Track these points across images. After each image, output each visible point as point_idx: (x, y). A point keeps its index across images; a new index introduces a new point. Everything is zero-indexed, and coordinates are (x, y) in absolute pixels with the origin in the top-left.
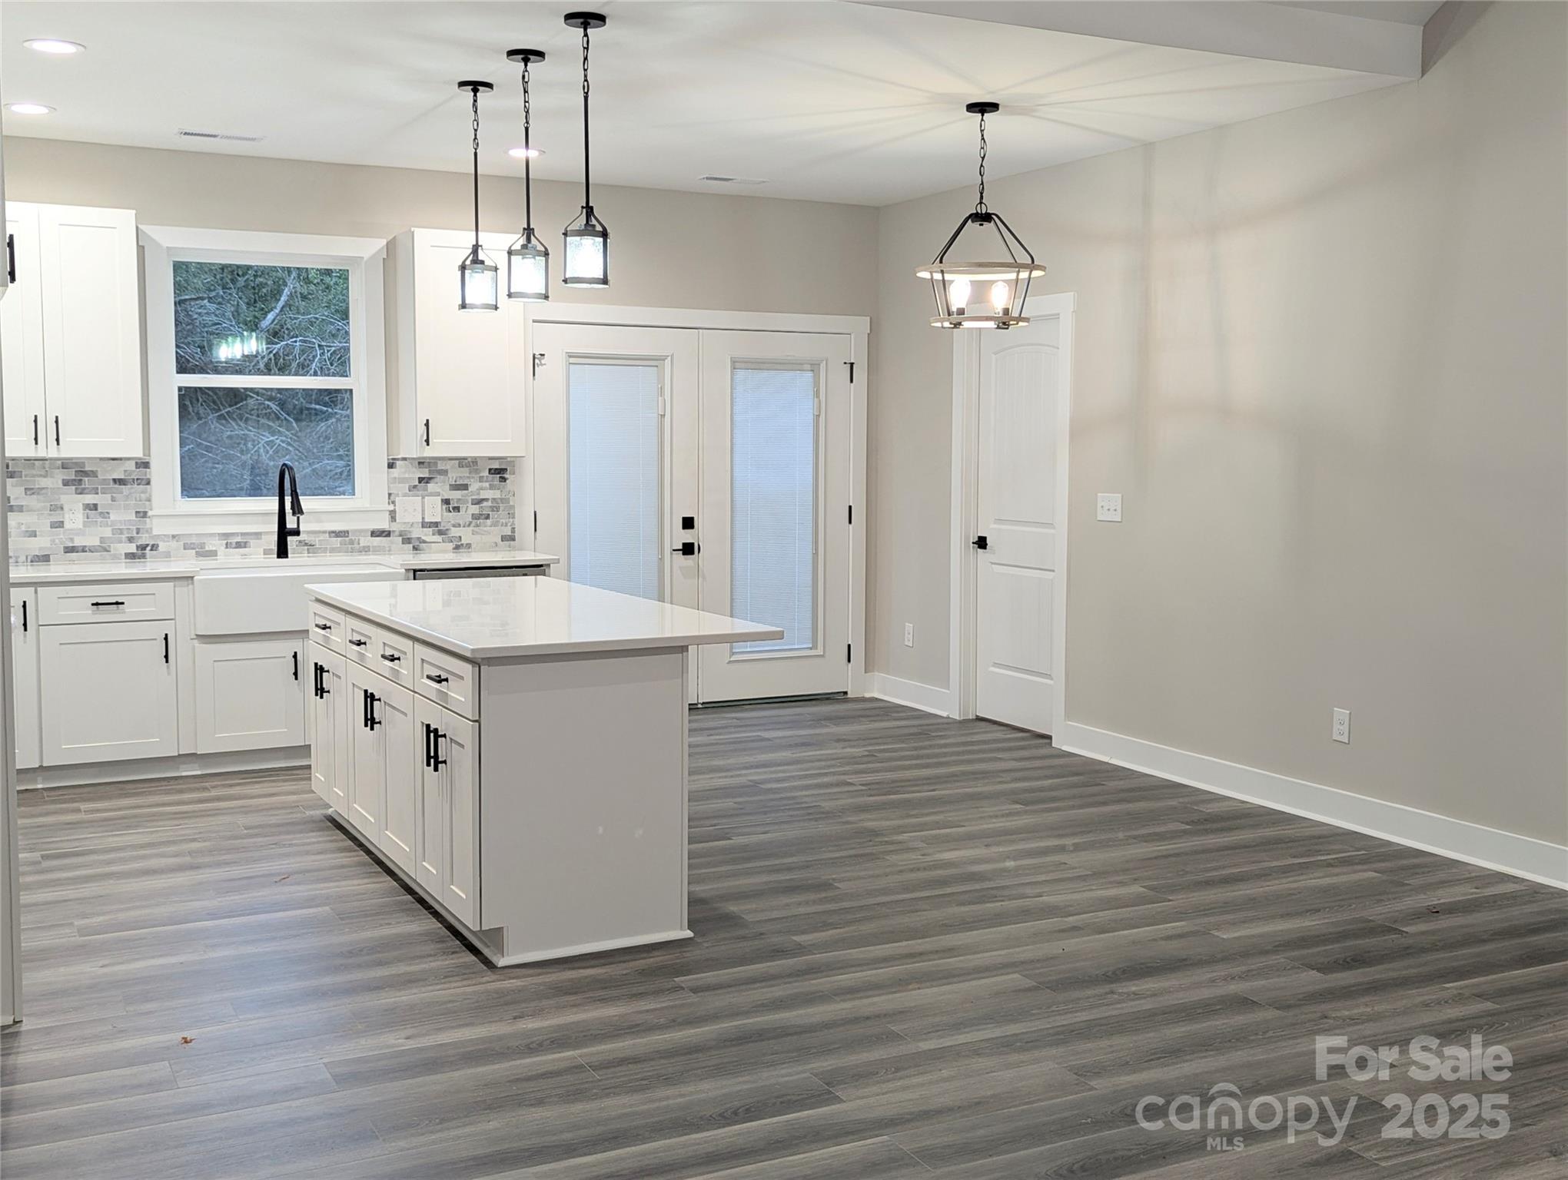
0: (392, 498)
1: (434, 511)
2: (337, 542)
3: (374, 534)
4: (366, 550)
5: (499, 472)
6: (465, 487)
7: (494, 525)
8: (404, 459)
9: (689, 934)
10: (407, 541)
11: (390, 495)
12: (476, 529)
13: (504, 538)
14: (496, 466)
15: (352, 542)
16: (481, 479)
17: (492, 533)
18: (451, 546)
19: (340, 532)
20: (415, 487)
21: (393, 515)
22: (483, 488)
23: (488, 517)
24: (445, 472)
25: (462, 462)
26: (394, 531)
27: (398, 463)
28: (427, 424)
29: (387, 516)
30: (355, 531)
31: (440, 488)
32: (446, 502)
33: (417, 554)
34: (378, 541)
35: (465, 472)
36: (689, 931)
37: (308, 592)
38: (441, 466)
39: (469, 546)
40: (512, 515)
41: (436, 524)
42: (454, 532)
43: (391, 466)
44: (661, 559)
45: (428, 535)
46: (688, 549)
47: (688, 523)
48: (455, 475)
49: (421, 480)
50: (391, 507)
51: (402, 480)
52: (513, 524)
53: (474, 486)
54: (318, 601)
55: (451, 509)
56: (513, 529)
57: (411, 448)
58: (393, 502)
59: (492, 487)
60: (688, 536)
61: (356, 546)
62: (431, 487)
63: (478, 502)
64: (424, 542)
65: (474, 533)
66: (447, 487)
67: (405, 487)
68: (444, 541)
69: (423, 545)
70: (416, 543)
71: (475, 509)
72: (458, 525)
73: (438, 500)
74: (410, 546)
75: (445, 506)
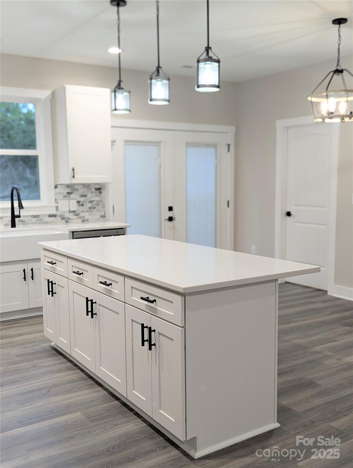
0: (57, 200)
1: (74, 206)
2: (34, 220)
3: (50, 216)
4: (46, 223)
5: (99, 189)
6: (85, 196)
7: (98, 211)
8: (61, 185)
9: (277, 425)
10: (63, 218)
11: (56, 200)
12: (91, 213)
13: (102, 217)
14: (98, 187)
15: (41, 220)
16: (92, 192)
17: (97, 214)
18: (81, 220)
19: (36, 216)
20: (66, 196)
21: (57, 208)
22: (92, 196)
23: (95, 208)
24: (77, 190)
25: (85, 185)
26: (58, 215)
27: (59, 186)
28: (73, 170)
29: (55, 209)
30: (42, 215)
31: (75, 196)
32: (78, 202)
33: (67, 224)
34: (51, 219)
35: (85, 190)
36: (277, 423)
37: (40, 246)
38: (76, 187)
39: (88, 220)
40: (104, 207)
41: (75, 211)
42: (82, 214)
43: (56, 187)
44: (160, 224)
45: (71, 216)
46: (171, 219)
47: (171, 209)
48: (82, 191)
49: (68, 193)
50: (56, 205)
51: (60, 193)
52: (105, 211)
53: (89, 195)
54: (45, 249)
55: (80, 205)
56: (105, 213)
57: (66, 179)
58: (57, 203)
59: (96, 196)
60: (170, 214)
61: (42, 221)
62: (72, 196)
63: (91, 202)
64: (70, 219)
65: (90, 215)
66: (78, 196)
67: (62, 196)
68: (78, 218)
69: (70, 220)
70: (67, 220)
71: (90, 205)
72: (83, 212)
73: (75, 202)
74: (64, 221)
75: (78, 204)
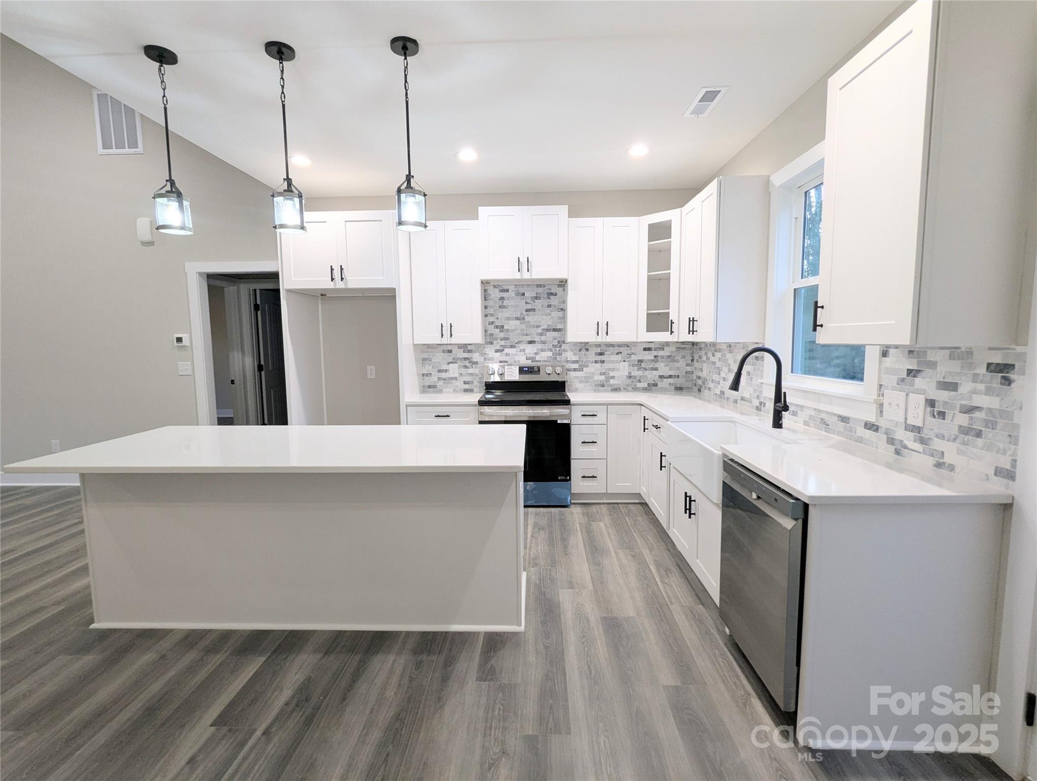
0: (882, 388)
1: (918, 415)
2: (842, 426)
3: (866, 425)
4: (862, 442)
5: (1004, 369)
6: (955, 387)
7: (989, 447)
8: (897, 347)
10: (891, 441)
11: (880, 385)
12: (963, 448)
13: (1001, 472)
14: (998, 360)
15: (851, 431)
16: (976, 378)
17: (982, 458)
18: (931, 461)
19: (845, 417)
20: (903, 380)
21: (880, 408)
22: (976, 391)
23: (980, 434)
24: (933, 365)
25: (955, 352)
26: (880, 427)
27: (891, 352)
29: (874, 408)
30: (855, 419)
31: (926, 384)
32: (931, 403)
33: (898, 460)
34: (870, 434)
35: (955, 366)
38: (931, 357)
39: (951, 467)
40: (1013, 439)
41: (918, 429)
42: (937, 445)
43: (885, 353)
45: (908, 438)
48: (946, 369)
49: (910, 372)
50: (880, 400)
51: (892, 371)
52: (1015, 453)
53: (966, 387)
55: (936, 414)
56: (1014, 463)
58: (882, 395)
59: (989, 391)
61: (853, 434)
62: (918, 382)
63: (969, 410)
64: (905, 447)
65: (959, 452)
66: (934, 385)
67: (895, 379)
68: (924, 452)
69: (905, 451)
70: (899, 447)
71: (963, 420)
72: (941, 437)
73: (921, 399)
74: (892, 448)
75: (929, 409)
